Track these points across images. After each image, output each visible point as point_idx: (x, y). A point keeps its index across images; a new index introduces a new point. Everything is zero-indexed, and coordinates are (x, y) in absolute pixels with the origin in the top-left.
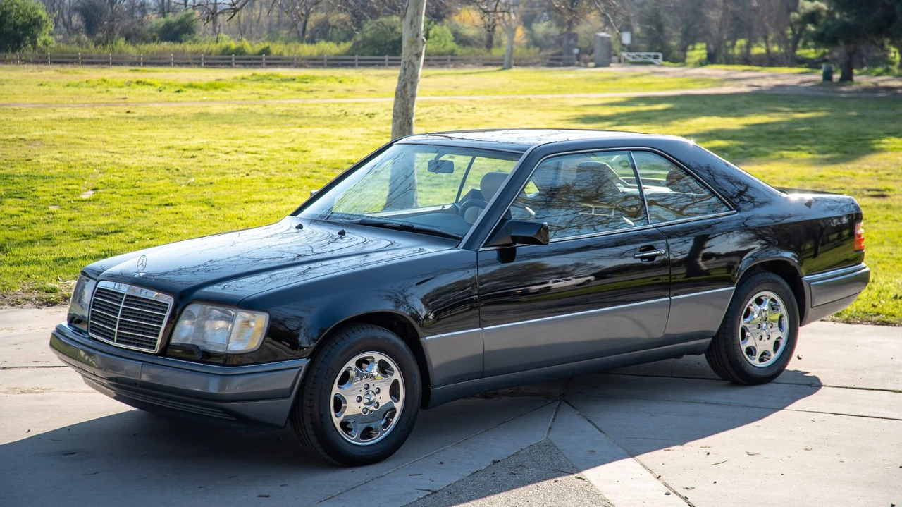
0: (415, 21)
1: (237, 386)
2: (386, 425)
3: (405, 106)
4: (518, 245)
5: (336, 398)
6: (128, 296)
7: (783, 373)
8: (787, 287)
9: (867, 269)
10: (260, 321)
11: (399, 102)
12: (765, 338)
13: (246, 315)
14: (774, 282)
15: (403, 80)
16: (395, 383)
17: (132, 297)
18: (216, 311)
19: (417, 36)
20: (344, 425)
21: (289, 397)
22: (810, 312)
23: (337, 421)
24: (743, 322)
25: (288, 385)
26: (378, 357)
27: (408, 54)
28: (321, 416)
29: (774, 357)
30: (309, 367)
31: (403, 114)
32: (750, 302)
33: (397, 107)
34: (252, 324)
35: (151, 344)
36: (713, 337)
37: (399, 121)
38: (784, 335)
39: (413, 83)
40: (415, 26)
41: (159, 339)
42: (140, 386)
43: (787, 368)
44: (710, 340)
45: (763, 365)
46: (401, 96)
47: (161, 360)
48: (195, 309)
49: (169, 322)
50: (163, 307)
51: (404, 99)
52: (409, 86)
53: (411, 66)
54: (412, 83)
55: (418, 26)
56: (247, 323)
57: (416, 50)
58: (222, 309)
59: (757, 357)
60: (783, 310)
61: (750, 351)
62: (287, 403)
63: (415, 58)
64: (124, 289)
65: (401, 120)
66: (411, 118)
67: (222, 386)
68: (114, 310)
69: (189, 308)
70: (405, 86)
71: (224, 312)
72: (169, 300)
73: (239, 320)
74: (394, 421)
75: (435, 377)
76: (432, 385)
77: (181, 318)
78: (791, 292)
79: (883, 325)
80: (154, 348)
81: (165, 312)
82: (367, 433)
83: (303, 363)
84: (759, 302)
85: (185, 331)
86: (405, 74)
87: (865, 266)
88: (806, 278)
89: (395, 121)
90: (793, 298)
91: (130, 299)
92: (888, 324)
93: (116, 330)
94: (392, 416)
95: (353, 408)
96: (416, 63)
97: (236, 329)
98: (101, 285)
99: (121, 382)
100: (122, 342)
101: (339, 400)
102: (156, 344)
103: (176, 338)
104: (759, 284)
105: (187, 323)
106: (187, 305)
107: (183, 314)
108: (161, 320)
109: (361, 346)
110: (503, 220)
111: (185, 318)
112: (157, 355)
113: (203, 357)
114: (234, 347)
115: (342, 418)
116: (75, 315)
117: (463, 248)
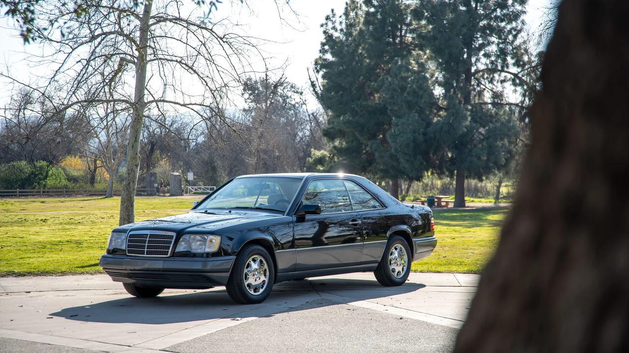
0: (135, 145)
1: (210, 266)
2: (262, 288)
3: (129, 196)
5: (245, 274)
6: (150, 235)
8: (406, 243)
9: (436, 239)
10: (217, 240)
11: (125, 194)
12: (399, 265)
13: (211, 237)
14: (401, 240)
15: (128, 180)
16: (265, 270)
17: (153, 235)
18: (198, 237)
19: (136, 154)
20: (248, 285)
22: (415, 255)
23: (246, 284)
24: (390, 257)
25: (228, 267)
26: (259, 258)
27: (130, 165)
28: (241, 280)
29: (402, 274)
30: (236, 259)
31: (128, 200)
32: (393, 248)
34: (214, 241)
35: (166, 253)
37: (125, 205)
38: (406, 264)
40: (135, 149)
41: (170, 250)
42: (162, 271)
43: (407, 281)
44: (378, 264)
45: (398, 277)
47: (171, 259)
48: (186, 237)
49: (174, 243)
50: (171, 237)
51: (128, 191)
52: (131, 184)
53: (132, 172)
55: (136, 148)
56: (211, 241)
57: (135, 163)
58: (200, 236)
59: (396, 273)
60: (405, 253)
61: (394, 270)
62: (228, 274)
63: (135, 167)
64: (149, 232)
65: (127, 204)
66: (133, 203)
68: (145, 242)
69: (183, 237)
70: (129, 184)
71: (201, 237)
72: (174, 234)
73: (209, 239)
74: (265, 286)
75: (279, 269)
76: (278, 272)
78: (408, 246)
80: (167, 255)
81: (172, 239)
82: (256, 290)
83: (234, 257)
84: (396, 248)
85: (182, 247)
88: (414, 240)
89: (123, 205)
90: (409, 248)
91: (151, 236)
92: (440, 272)
93: (146, 250)
94: (264, 284)
95: (251, 280)
96: (135, 170)
97: (208, 243)
98: (132, 233)
99: (151, 271)
100: (149, 254)
101: (246, 275)
102: (168, 253)
103: (177, 250)
104: (396, 240)
105: (183, 243)
106: (183, 235)
107: (181, 239)
108: (170, 243)
109: (254, 252)
110: (300, 205)
111: (182, 241)
112: (169, 257)
113: (194, 255)
114: (208, 250)
115: (248, 283)
116: (114, 249)
117: (286, 215)
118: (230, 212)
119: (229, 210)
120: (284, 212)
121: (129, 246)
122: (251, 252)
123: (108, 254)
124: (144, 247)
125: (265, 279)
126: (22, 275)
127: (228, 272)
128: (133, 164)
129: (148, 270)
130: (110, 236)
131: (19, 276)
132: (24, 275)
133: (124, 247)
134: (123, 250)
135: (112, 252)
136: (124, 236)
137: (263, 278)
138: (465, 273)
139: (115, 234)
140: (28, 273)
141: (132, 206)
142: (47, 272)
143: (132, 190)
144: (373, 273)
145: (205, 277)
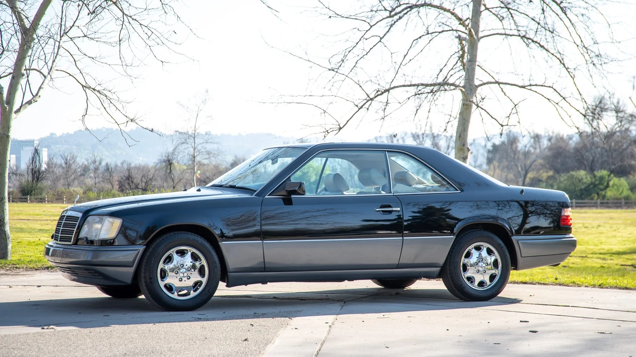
2: (195, 291)
4: (293, 196)
5: (161, 271)
8: (501, 242)
10: (117, 222)
12: (482, 272)
13: (111, 219)
16: (202, 267)
18: (98, 220)
20: (167, 287)
22: (520, 260)
23: (162, 284)
24: (463, 260)
25: (131, 260)
26: (191, 250)
28: (151, 278)
29: (490, 285)
30: (145, 250)
32: (470, 247)
34: (114, 225)
35: (70, 239)
36: (441, 267)
38: (498, 272)
41: (73, 236)
44: (438, 269)
45: (481, 289)
47: (75, 247)
48: (90, 219)
49: (78, 227)
50: (77, 219)
59: (476, 284)
60: (496, 255)
61: (471, 279)
62: (131, 270)
67: (93, 257)
71: (101, 218)
72: (79, 215)
73: (106, 222)
74: (201, 288)
75: (230, 266)
76: (228, 270)
77: (85, 224)
78: (503, 244)
79: (623, 289)
80: (71, 241)
81: (77, 222)
83: (141, 249)
84: (478, 248)
87: (573, 236)
88: (515, 238)
90: (505, 248)
93: (60, 235)
94: (200, 285)
95: (172, 280)
100: (61, 241)
101: (163, 272)
103: (81, 236)
104: (476, 236)
105: (87, 227)
106: (87, 217)
107: (86, 222)
108: (74, 226)
109: (179, 242)
110: (286, 182)
112: (72, 245)
113: (90, 243)
114: (102, 237)
115: (166, 283)
117: (255, 195)
120: (255, 191)
122: (172, 242)
125: (199, 278)
127: (132, 266)
137: (196, 277)
145: (96, 272)
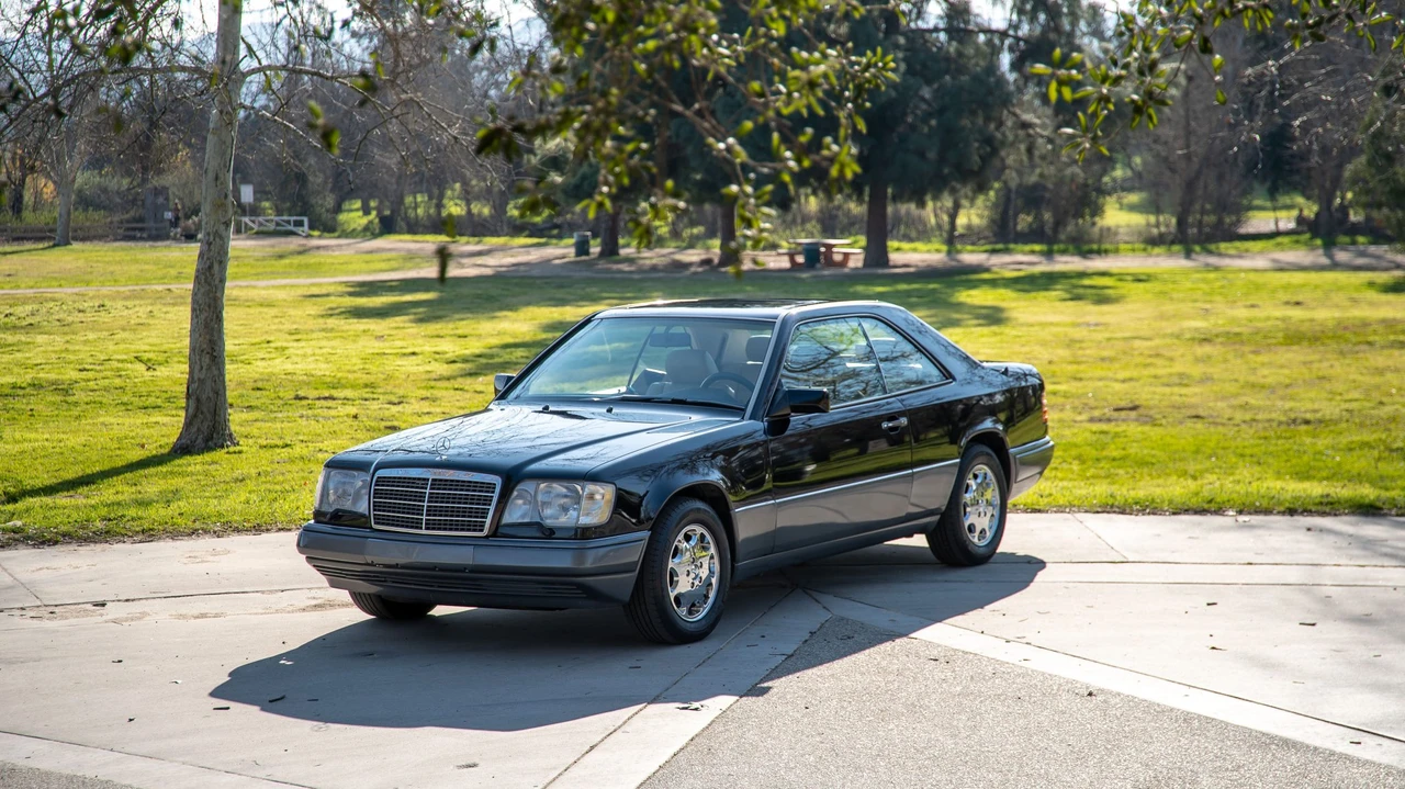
0: (221, 176)
1: (589, 562)
2: (706, 601)
3: (211, 295)
4: (792, 414)
5: (671, 573)
6: (434, 480)
7: (995, 556)
8: (998, 460)
9: (1052, 443)
10: (604, 494)
11: (202, 290)
12: (982, 514)
13: (590, 487)
14: (988, 454)
15: (208, 259)
16: (712, 558)
17: (441, 480)
18: (558, 488)
19: (226, 196)
20: (677, 599)
21: (634, 571)
22: (1015, 488)
23: (672, 596)
24: (964, 498)
25: (633, 559)
26: (699, 530)
27: (212, 223)
28: (660, 589)
29: (989, 535)
30: (651, 538)
31: (209, 307)
32: (969, 476)
33: (199, 295)
34: (598, 497)
35: (479, 526)
36: (942, 514)
37: (203, 317)
38: (996, 513)
39: (222, 264)
40: (222, 184)
41: (488, 521)
42: (471, 571)
43: (998, 551)
44: (939, 516)
45: (982, 543)
46: (206, 281)
47: (493, 541)
48: (529, 486)
49: (499, 502)
50: (491, 487)
51: (210, 285)
52: (216, 267)
53: (217, 239)
54: (221, 262)
55: (224, 183)
56: (591, 497)
57: (224, 217)
58: (564, 484)
59: (977, 534)
60: (994, 484)
61: (971, 528)
62: (633, 577)
63: (222, 227)
64: (430, 474)
65: (206, 314)
66: (221, 312)
68: (421, 497)
69: (519, 487)
70: (209, 267)
71: (567, 488)
72: (497, 480)
73: (586, 492)
74: (712, 595)
75: (740, 551)
76: (738, 559)
77: (512, 497)
78: (1001, 467)
80: (482, 530)
81: (493, 492)
82: (693, 610)
83: (646, 534)
84: (975, 476)
85: (517, 512)
86: (209, 250)
87: (1051, 441)
88: (1012, 451)
89: (197, 317)
90: (1002, 473)
91: (438, 483)
93: (424, 517)
94: (710, 591)
95: (684, 585)
96: (224, 234)
97: (584, 503)
98: (382, 473)
99: (441, 570)
100: (434, 529)
101: (673, 574)
102: (483, 526)
103: (508, 518)
104: (976, 456)
105: (520, 502)
106: (518, 482)
107: (515, 493)
108: (488, 501)
109: (689, 518)
110: (777, 390)
111: (518, 497)
112: (487, 537)
113: (549, 533)
114: (585, 520)
115: (676, 592)
116: (337, 510)
117: (750, 419)
118: (610, 411)
119: (607, 407)
120: (744, 410)
121: (377, 506)
122: (681, 520)
123: (317, 522)
124: (419, 510)
126: (49, 541)
128: (219, 220)
129: (434, 567)
130: (321, 478)
131: (43, 543)
132: (56, 543)
133: (362, 507)
134: (363, 516)
135: (331, 519)
136: (359, 480)
138: (1098, 512)
139: (336, 475)
140: (64, 536)
141: (219, 319)
142: (107, 532)
143: (217, 282)
144: (923, 536)
145: (580, 586)
